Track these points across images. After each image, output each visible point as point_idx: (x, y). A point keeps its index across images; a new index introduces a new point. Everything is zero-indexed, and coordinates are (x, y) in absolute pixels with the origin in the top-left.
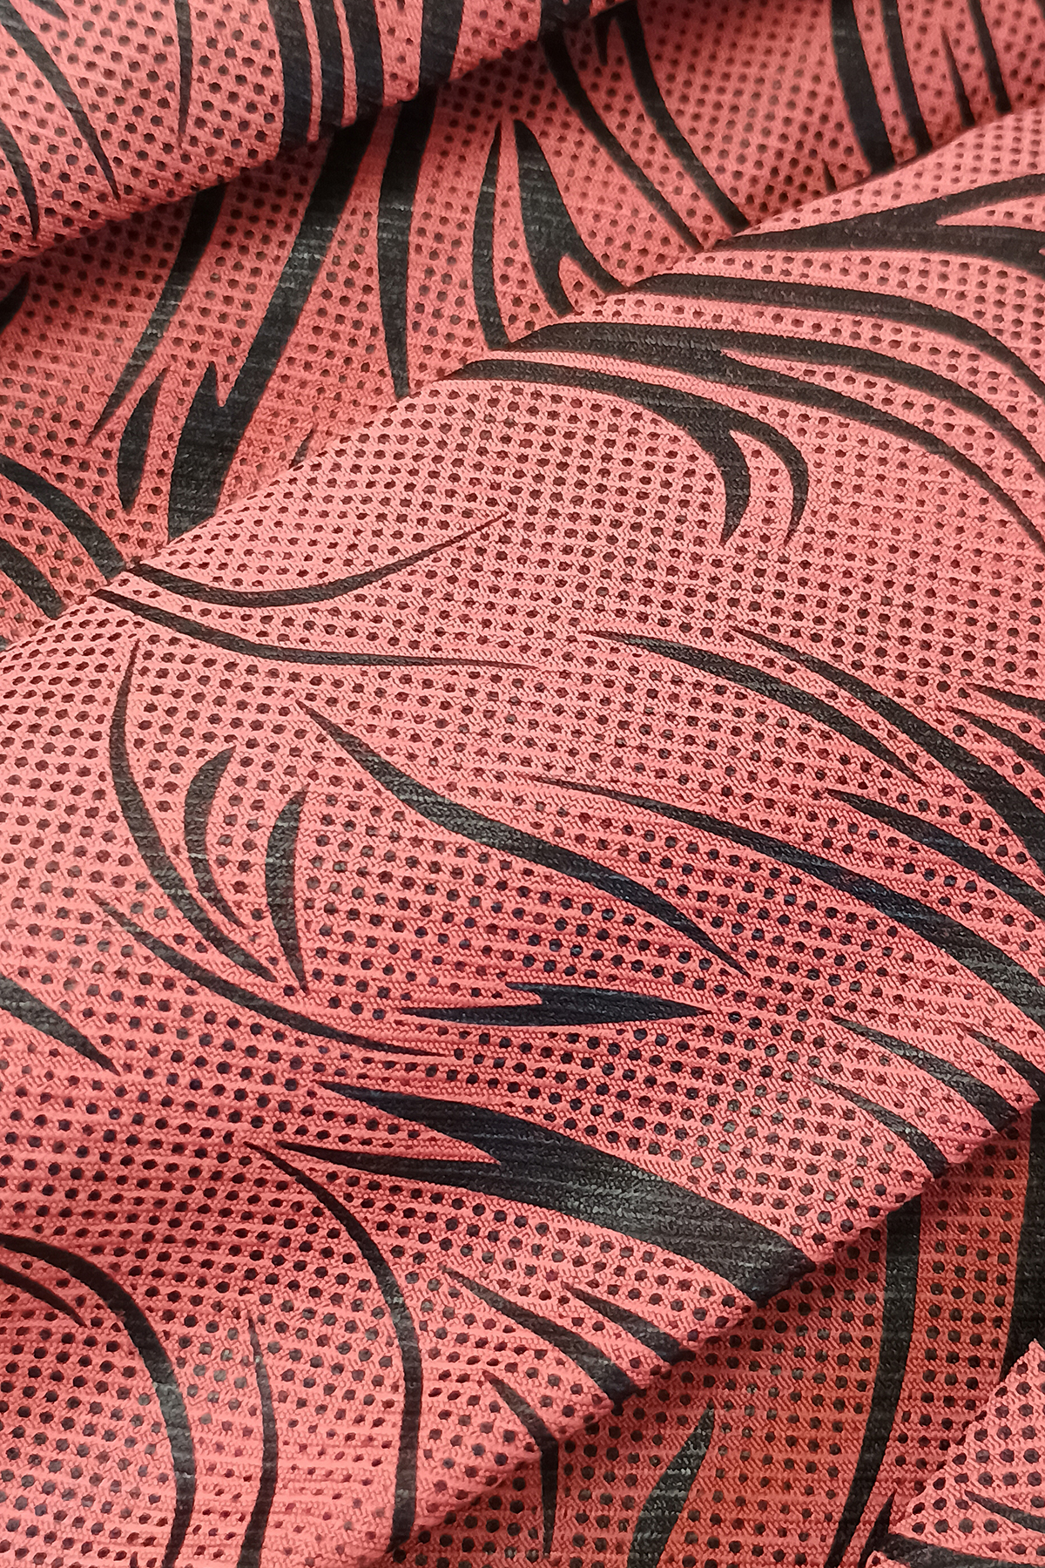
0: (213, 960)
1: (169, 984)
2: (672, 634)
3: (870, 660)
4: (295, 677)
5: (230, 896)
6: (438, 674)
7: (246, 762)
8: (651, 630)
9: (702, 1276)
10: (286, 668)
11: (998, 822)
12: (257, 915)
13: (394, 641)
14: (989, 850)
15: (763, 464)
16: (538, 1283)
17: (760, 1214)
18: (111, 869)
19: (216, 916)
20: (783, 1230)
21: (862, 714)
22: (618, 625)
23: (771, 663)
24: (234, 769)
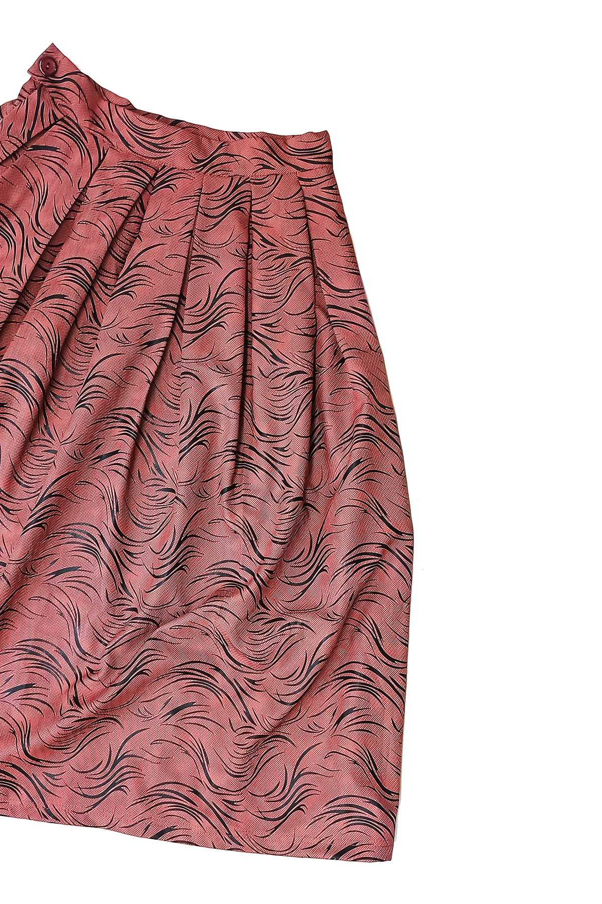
0: (126, 345)
2: (135, 308)
3: (147, 302)
5: (124, 341)
6: (124, 321)
8: (133, 309)
10: (116, 327)
11: (160, 306)
13: (120, 321)
14: (162, 308)
15: (132, 294)
17: (164, 337)
18: (117, 344)
19: (124, 343)
20: (166, 337)
23: (143, 306)
24: (118, 334)
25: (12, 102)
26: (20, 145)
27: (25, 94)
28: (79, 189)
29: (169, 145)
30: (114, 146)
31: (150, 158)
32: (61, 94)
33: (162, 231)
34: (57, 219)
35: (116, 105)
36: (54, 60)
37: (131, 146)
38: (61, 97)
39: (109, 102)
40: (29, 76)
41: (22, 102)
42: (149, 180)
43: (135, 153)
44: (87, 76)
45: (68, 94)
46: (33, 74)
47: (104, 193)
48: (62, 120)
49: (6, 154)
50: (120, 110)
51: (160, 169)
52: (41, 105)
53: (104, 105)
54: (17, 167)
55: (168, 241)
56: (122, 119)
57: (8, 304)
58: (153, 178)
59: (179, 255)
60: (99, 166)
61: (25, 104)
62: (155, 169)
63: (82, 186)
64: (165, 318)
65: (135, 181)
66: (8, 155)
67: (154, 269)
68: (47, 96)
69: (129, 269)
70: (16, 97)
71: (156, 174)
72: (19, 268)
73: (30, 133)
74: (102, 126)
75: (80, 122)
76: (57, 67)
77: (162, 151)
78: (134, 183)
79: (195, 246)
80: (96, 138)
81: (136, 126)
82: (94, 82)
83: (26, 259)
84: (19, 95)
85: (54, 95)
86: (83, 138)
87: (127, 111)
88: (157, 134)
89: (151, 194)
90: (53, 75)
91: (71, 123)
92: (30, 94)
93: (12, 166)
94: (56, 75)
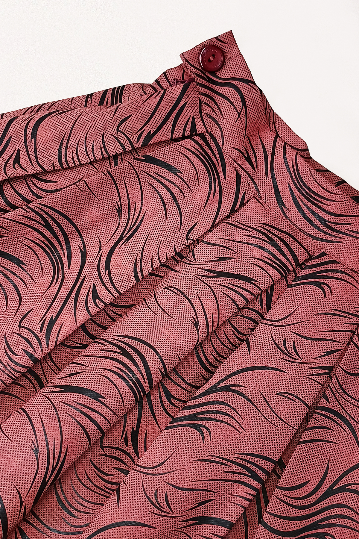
0: (163, 514)
1: (160, 518)
2: (201, 458)
3: (223, 454)
4: (161, 477)
5: (163, 506)
6: (177, 472)
7: (159, 490)
8: (198, 458)
9: (223, 528)
10: (160, 476)
11: (242, 469)
12: (166, 507)
13: (170, 469)
14: (242, 472)
15: (205, 431)
16: (206, 533)
17: (228, 519)
18: (150, 507)
19: (162, 509)
20: (230, 521)
21: (224, 462)
22: (195, 459)
23: (212, 458)
24: (158, 491)
25: (143, 87)
26: (128, 147)
27: (165, 84)
28: (188, 239)
29: (343, 229)
30: (261, 197)
31: (306, 234)
32: (214, 101)
33: (286, 350)
34: (139, 270)
35: (285, 143)
36: (223, 53)
37: (286, 208)
38: (212, 104)
39: (277, 136)
40: (180, 62)
41: (156, 91)
42: (294, 266)
43: (288, 218)
44: (260, 90)
45: (224, 105)
46: (187, 61)
47: (221, 259)
48: (202, 136)
49: (104, 153)
50: (291, 154)
51: (316, 255)
52: (180, 105)
53: (268, 138)
54: (112, 176)
55: (291, 369)
56: (287, 166)
57: (12, 371)
58: (301, 266)
59: (299, 399)
60: (228, 217)
61: (159, 97)
62: (309, 253)
63: (194, 236)
64: (242, 490)
65: (274, 259)
66: (106, 156)
67: (253, 404)
68: (193, 97)
69: (213, 390)
70: (151, 80)
71: (307, 261)
72: (53, 322)
73: (150, 136)
74: (255, 164)
75: (227, 149)
76: (223, 64)
77: (330, 232)
78: (271, 263)
79: (328, 392)
80: (239, 177)
81: (305, 185)
82: (267, 101)
83: (68, 313)
84: (157, 81)
85: (204, 99)
86: (220, 171)
87: (299, 159)
88: (333, 207)
89: (289, 286)
90: (213, 73)
91: (212, 144)
92: (171, 85)
93: (106, 173)
94: (218, 74)
